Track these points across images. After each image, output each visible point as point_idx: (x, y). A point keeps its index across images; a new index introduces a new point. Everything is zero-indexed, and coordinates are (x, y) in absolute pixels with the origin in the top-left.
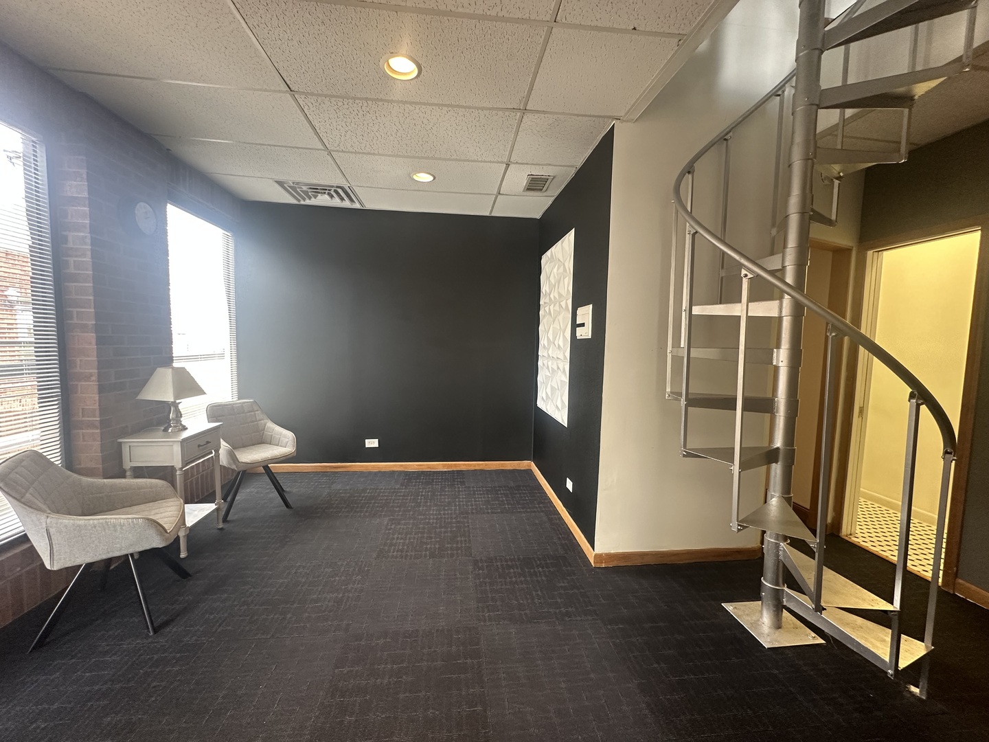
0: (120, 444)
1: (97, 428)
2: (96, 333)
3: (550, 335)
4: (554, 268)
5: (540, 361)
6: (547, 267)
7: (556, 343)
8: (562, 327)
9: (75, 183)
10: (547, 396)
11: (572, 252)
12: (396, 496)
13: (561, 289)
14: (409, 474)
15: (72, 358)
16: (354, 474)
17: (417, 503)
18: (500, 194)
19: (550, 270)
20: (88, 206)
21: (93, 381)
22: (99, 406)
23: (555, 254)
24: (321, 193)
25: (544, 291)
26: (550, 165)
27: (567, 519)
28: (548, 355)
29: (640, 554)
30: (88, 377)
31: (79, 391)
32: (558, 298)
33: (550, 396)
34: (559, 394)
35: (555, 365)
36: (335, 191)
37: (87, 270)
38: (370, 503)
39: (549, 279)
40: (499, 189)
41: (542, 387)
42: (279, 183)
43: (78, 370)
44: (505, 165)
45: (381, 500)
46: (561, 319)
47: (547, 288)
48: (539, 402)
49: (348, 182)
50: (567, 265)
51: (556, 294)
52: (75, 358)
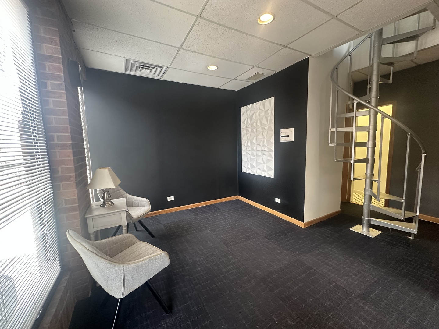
0: (86, 218)
1: (77, 211)
2: (72, 149)
3: (254, 141)
4: (256, 113)
5: (243, 153)
6: (248, 112)
7: (261, 144)
8: (266, 137)
9: (50, 46)
10: (253, 166)
11: (273, 107)
12: (198, 220)
13: (264, 121)
14: (190, 210)
15: (55, 167)
16: (164, 215)
17: (211, 221)
18: (235, 79)
19: (251, 114)
20: (62, 63)
21: (72, 181)
22: (77, 196)
23: (256, 107)
24: (146, 68)
25: (245, 122)
26: (269, 70)
27: (277, 214)
28: (253, 149)
29: (315, 220)
30: (68, 179)
31: (62, 188)
32: (261, 125)
33: (255, 167)
34: (265, 165)
35: (260, 154)
36: (156, 69)
37: (63, 107)
38: (191, 226)
39: (251, 118)
40: (237, 77)
41: (247, 163)
42: (127, 61)
43: (60, 174)
44: (253, 67)
45: (194, 223)
46: (265, 134)
47: (249, 121)
48: (244, 170)
49: (170, 65)
50: (269, 112)
51: (259, 124)
52: (57, 167)
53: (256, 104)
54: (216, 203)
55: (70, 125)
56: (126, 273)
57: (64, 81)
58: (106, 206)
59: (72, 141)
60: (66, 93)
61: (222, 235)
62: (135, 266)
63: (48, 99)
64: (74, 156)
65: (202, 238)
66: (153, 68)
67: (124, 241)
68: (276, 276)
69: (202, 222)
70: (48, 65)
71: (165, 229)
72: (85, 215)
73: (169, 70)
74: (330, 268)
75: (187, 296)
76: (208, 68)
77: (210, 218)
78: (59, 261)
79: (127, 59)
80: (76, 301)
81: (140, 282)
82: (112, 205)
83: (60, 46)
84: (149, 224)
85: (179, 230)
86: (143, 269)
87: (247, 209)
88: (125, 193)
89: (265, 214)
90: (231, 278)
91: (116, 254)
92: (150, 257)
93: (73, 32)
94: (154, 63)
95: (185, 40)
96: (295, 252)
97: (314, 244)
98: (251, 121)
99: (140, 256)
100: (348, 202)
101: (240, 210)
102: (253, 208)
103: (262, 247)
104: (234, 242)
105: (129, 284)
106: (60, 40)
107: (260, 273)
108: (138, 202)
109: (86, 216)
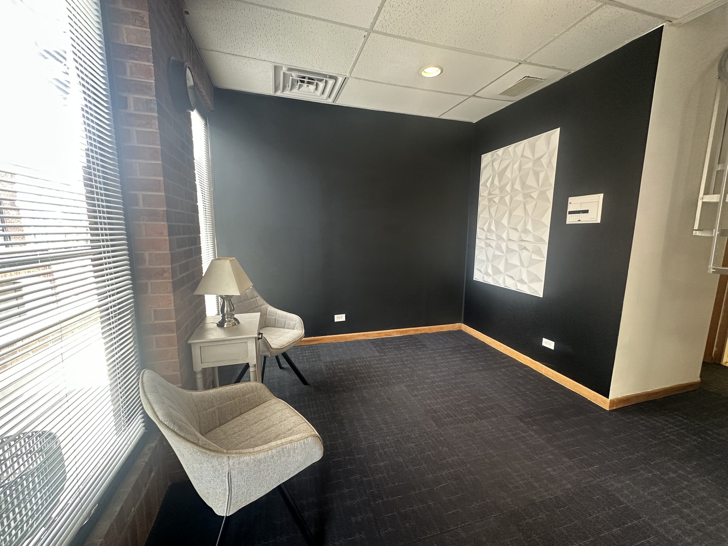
0: (190, 345)
1: (173, 332)
2: (167, 221)
3: (505, 221)
4: (513, 165)
5: (479, 243)
6: (496, 165)
7: (519, 227)
8: (532, 214)
9: (134, 27)
10: (497, 271)
11: (555, 149)
12: (385, 363)
13: (531, 181)
14: (373, 342)
15: (139, 252)
16: (327, 345)
17: (409, 368)
18: (474, 96)
19: (502, 167)
20: (152, 61)
21: (166, 279)
22: (174, 306)
23: (515, 152)
24: (308, 83)
25: (488, 184)
26: (554, 68)
27: (543, 371)
28: (500, 238)
29: (637, 396)
30: (160, 274)
31: (150, 291)
32: (522, 189)
33: (503, 271)
34: (524, 270)
35: (515, 246)
36: (326, 82)
37: (153, 144)
38: (372, 372)
39: (502, 174)
40: (480, 90)
41: (485, 266)
42: (276, 69)
43: (147, 265)
44: (518, 64)
45: (378, 368)
46: (530, 207)
47: (496, 182)
48: (478, 276)
49: (351, 73)
50: (544, 161)
51: (518, 186)
52: (143, 252)
53: (515, 147)
54: (419, 332)
55: (164, 177)
56: (233, 472)
57: (154, 94)
58: (225, 326)
59: (168, 206)
60: (158, 117)
61: (429, 399)
62: (252, 461)
63: (129, 128)
64: (170, 234)
65: (389, 400)
66: (321, 80)
67: (247, 396)
68: (547, 515)
69: (391, 366)
70: (130, 64)
71: (327, 371)
72: (188, 339)
73: (349, 83)
74: (689, 527)
75: (353, 519)
76: (423, 74)
77: (406, 361)
78: (143, 419)
79: (276, 64)
80: (170, 483)
81: (263, 489)
82: (235, 324)
83: (150, 28)
84: (301, 358)
85: (350, 377)
86: (268, 466)
87: (478, 352)
88: (265, 302)
89: (517, 367)
90: (444, 498)
91: (230, 419)
92: (282, 444)
93: (187, 16)
94: (323, 70)
95: (380, 9)
96: (591, 466)
97: (638, 453)
98: (500, 181)
99: (269, 430)
100: (714, 363)
101: (466, 353)
102: (492, 351)
103: (512, 440)
104: (452, 417)
105: (241, 493)
106: (149, 15)
107: (509, 500)
108: (283, 320)
109: (189, 342)
